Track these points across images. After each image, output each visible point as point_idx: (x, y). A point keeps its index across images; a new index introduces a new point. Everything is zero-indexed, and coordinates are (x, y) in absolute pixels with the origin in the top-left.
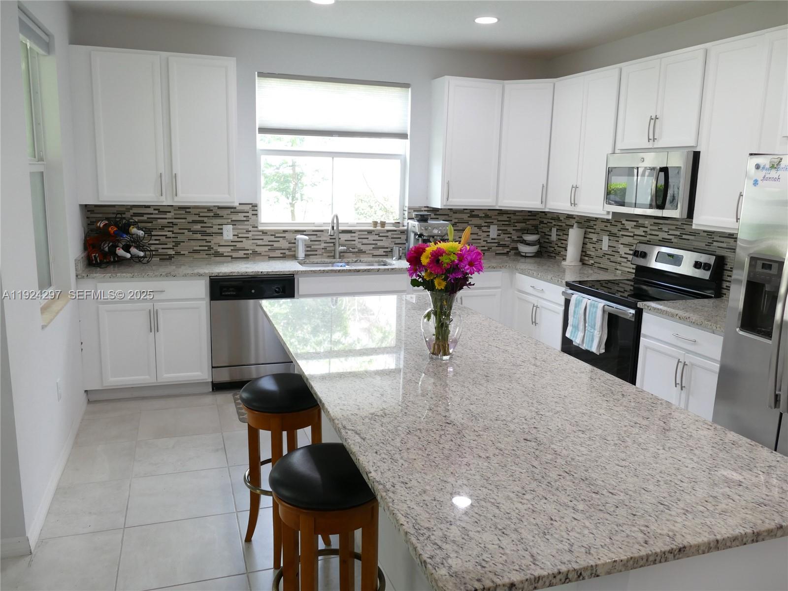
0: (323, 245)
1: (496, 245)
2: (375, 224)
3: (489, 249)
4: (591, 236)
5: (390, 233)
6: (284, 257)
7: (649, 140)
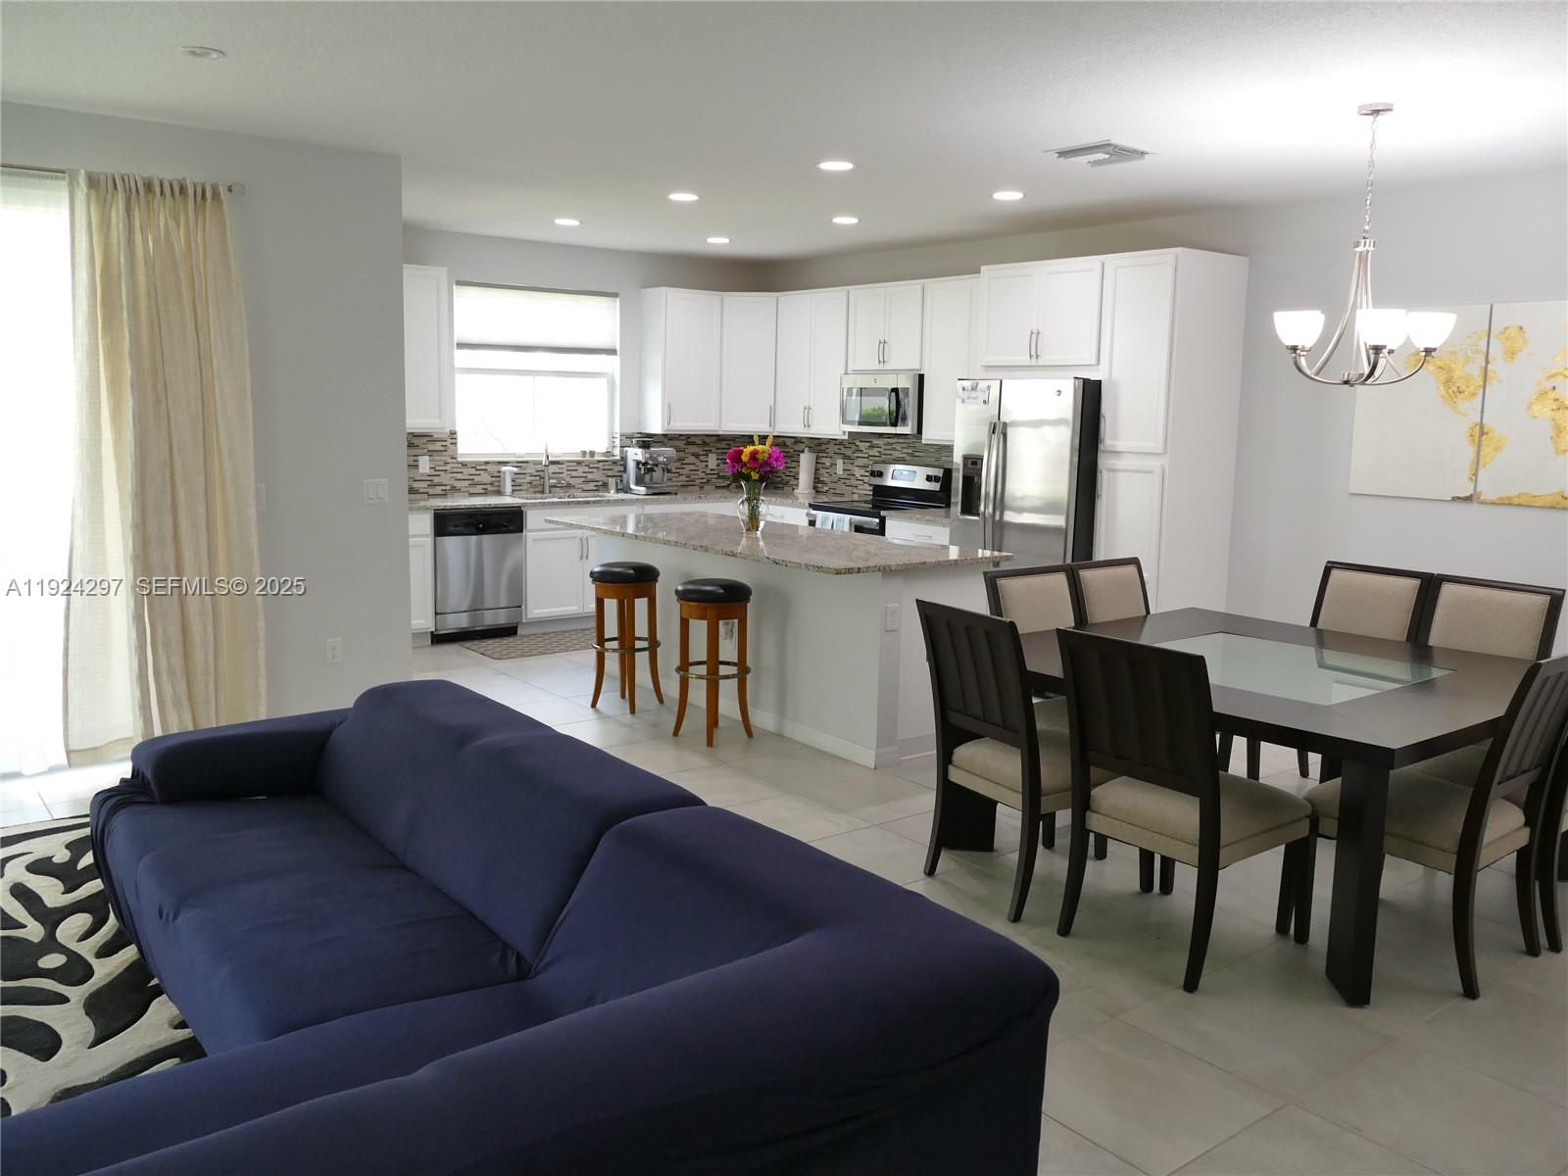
0: (529, 479)
1: (716, 476)
2: (584, 453)
3: (708, 481)
4: (823, 460)
5: (601, 464)
6: (486, 493)
7: (880, 362)
